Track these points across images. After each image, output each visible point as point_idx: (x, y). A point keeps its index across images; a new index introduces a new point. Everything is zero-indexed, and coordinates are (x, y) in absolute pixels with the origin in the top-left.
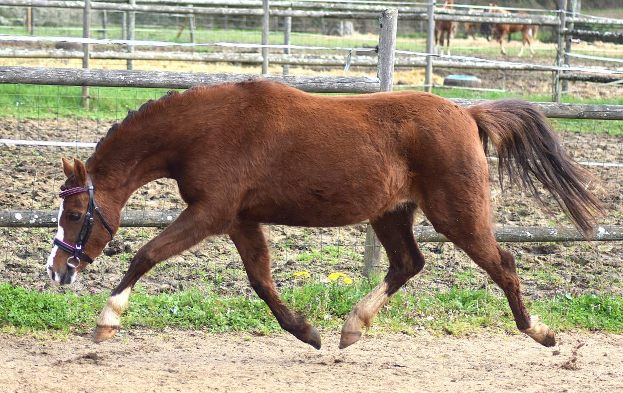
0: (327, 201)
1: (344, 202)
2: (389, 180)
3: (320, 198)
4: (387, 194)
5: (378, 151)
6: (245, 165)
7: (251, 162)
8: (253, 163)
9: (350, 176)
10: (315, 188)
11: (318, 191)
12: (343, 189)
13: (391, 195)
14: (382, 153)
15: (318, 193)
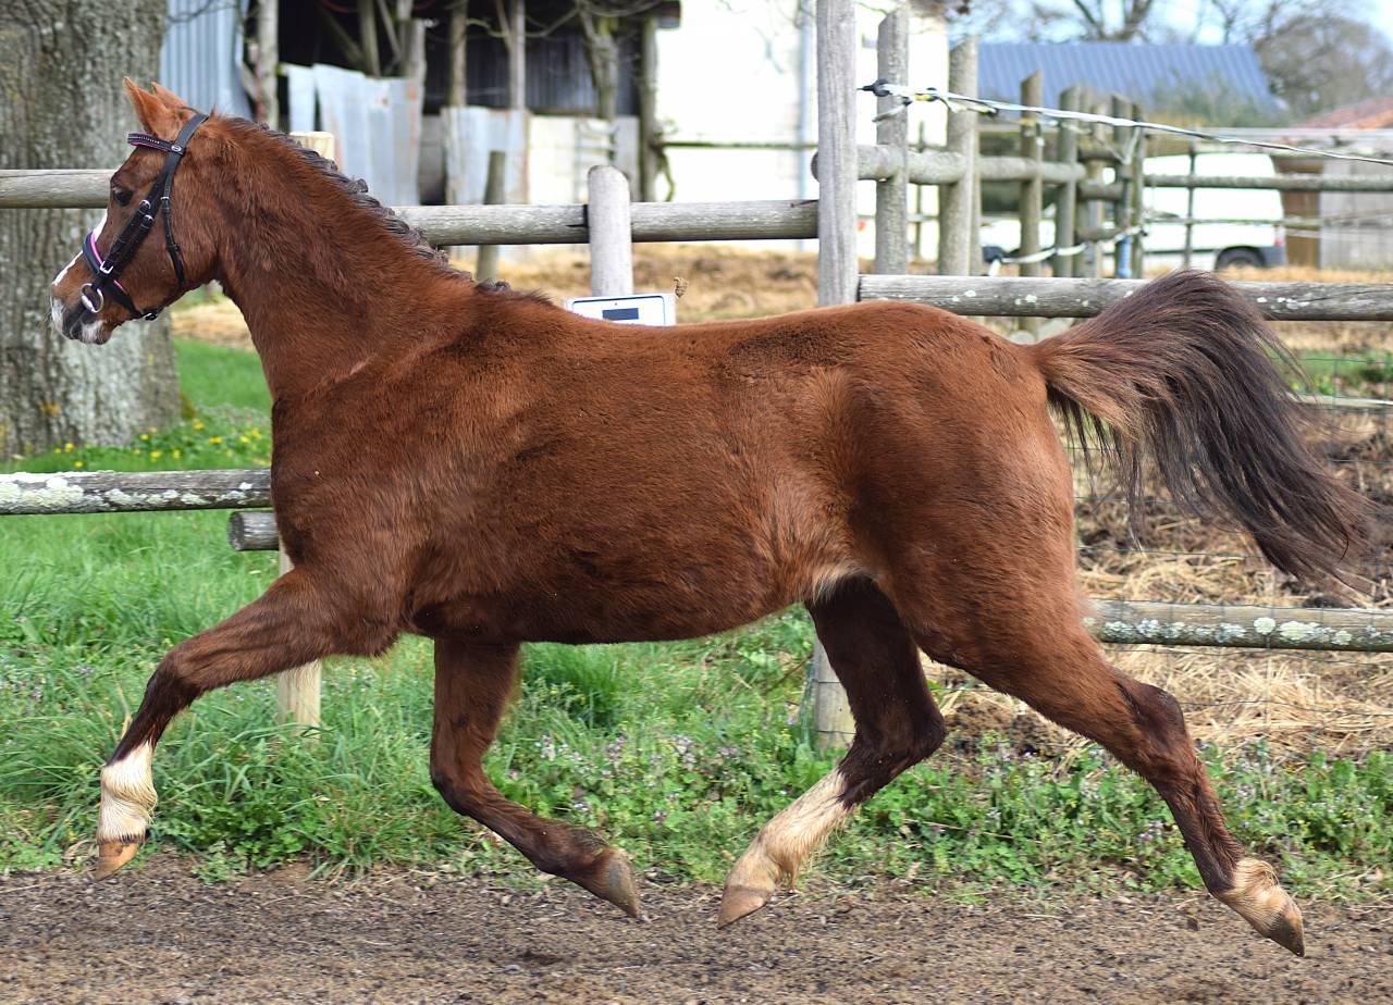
0: (609, 577)
1: (649, 583)
2: (766, 527)
3: (591, 570)
4: (764, 559)
5: (737, 452)
6: (408, 488)
7: (422, 481)
8: (426, 486)
9: (661, 515)
10: (578, 545)
11: (585, 554)
12: (644, 549)
13: (778, 561)
14: (746, 455)
15: (584, 559)
